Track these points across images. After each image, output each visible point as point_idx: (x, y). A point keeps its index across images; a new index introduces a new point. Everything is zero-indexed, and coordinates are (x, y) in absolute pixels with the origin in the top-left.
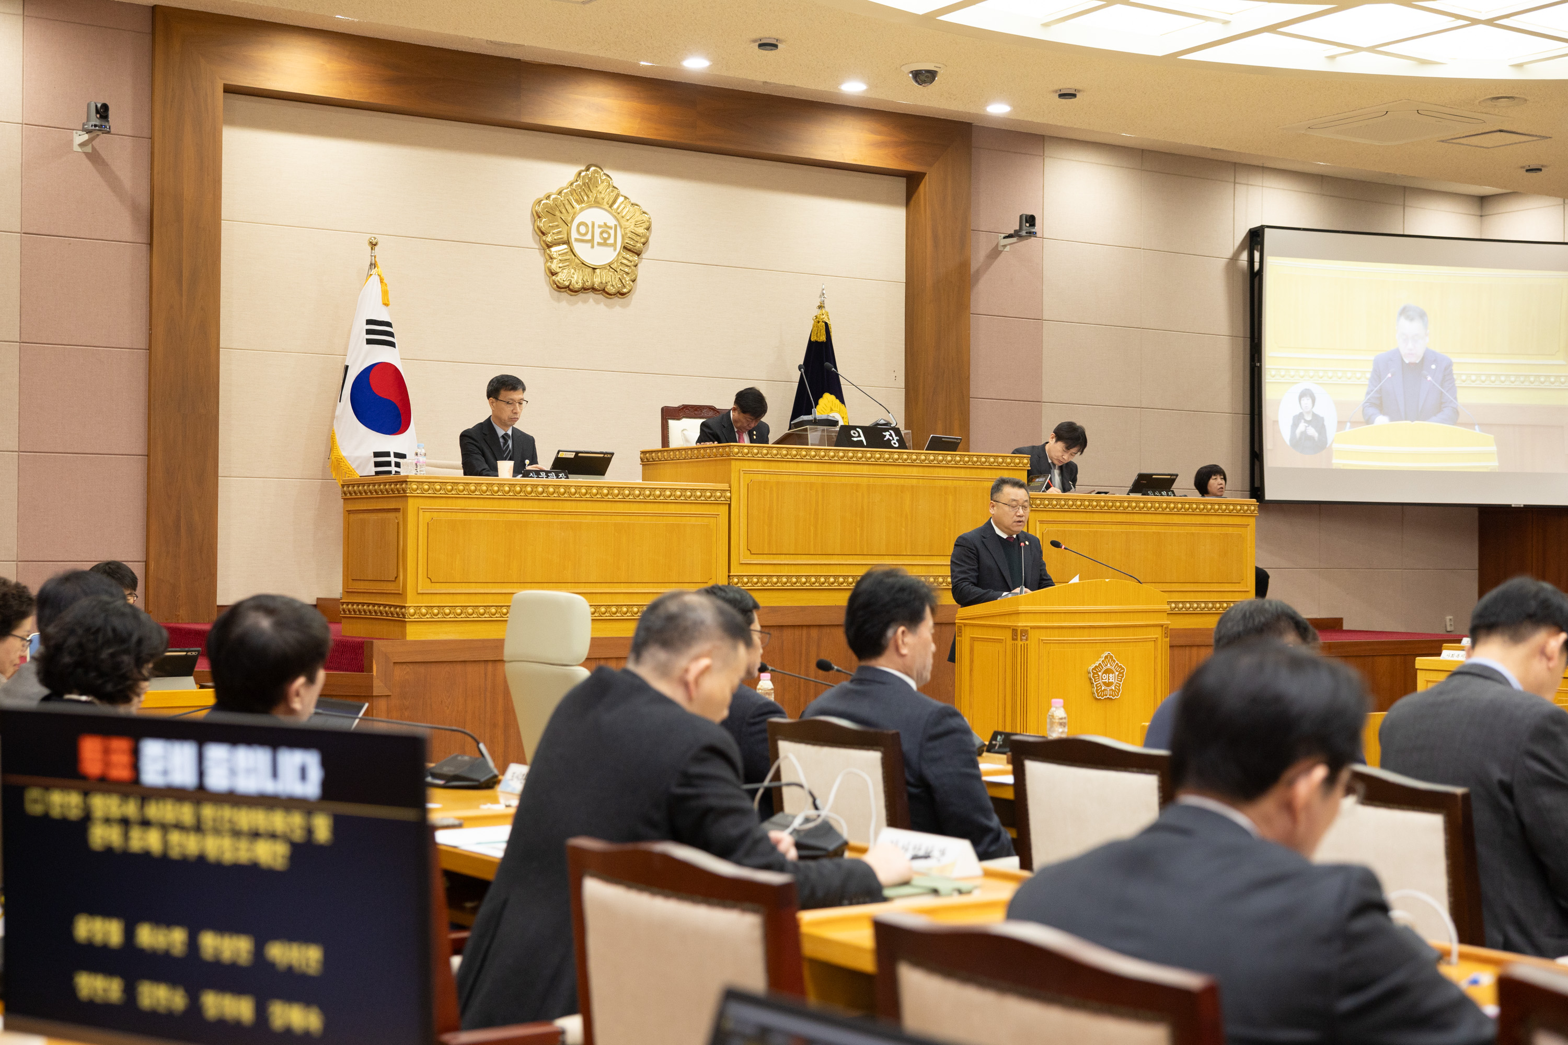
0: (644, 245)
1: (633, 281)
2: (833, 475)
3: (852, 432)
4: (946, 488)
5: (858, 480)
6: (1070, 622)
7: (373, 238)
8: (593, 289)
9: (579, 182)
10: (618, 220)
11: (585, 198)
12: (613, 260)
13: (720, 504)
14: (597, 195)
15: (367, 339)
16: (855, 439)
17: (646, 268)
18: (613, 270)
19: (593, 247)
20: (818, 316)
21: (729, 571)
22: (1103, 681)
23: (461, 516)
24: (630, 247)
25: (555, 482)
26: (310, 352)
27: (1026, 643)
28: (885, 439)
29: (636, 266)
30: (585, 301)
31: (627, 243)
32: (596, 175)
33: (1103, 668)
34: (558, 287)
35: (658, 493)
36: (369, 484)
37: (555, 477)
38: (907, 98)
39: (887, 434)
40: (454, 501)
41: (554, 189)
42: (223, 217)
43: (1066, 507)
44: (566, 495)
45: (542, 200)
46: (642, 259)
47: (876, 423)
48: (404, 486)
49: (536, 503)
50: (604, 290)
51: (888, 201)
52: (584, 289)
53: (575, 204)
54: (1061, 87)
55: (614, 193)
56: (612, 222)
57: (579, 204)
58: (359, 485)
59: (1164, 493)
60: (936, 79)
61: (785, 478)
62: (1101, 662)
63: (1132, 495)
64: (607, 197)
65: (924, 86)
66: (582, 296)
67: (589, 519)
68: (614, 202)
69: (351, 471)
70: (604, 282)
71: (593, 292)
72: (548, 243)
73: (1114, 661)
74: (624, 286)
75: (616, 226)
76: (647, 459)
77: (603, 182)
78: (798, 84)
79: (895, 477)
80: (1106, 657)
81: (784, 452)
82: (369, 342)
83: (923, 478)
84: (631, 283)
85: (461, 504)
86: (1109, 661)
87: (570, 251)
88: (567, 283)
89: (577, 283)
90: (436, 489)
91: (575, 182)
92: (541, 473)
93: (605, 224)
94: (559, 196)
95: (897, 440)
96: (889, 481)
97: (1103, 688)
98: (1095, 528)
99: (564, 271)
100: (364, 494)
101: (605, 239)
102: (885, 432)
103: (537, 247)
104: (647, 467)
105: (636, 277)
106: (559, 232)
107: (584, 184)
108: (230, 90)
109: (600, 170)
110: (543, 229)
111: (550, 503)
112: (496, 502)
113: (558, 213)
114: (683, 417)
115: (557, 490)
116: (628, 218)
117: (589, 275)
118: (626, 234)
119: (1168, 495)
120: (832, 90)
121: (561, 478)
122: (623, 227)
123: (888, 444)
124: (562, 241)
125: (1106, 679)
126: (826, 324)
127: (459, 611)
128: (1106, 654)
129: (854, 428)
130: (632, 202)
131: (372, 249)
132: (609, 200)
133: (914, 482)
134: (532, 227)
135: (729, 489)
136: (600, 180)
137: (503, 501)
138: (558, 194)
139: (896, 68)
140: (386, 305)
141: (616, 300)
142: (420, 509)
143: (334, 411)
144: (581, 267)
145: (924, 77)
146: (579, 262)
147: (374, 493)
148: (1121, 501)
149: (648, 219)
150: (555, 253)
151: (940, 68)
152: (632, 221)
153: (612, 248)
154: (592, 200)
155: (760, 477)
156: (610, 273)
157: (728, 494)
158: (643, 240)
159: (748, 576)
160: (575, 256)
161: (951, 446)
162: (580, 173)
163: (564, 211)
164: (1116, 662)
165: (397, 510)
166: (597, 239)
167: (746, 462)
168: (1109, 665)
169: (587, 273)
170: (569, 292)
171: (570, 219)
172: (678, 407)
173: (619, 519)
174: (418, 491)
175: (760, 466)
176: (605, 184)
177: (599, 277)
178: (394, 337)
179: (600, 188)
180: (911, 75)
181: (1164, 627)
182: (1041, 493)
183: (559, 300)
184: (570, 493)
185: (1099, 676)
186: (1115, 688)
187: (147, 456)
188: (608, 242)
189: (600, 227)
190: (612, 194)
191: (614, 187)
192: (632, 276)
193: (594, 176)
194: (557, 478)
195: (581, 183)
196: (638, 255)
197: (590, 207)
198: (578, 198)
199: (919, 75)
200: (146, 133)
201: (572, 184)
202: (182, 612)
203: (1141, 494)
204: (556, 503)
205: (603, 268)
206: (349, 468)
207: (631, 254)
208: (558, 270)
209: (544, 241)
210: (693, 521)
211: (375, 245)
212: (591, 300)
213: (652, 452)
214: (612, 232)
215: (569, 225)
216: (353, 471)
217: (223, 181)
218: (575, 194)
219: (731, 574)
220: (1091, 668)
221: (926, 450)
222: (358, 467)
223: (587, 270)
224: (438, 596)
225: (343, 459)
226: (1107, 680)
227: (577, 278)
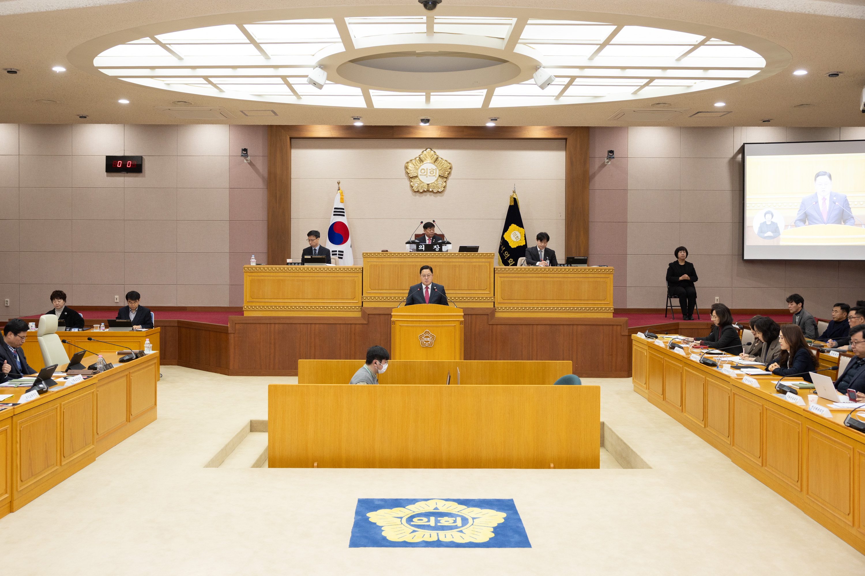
2: (405, 262)
4: (455, 265)
5: (416, 263)
6: (411, 319)
7: (338, 181)
13: (359, 272)
15: (334, 214)
16: (420, 249)
17: (450, 182)
20: (512, 197)
21: (362, 295)
23: (262, 278)
28: (434, 248)
33: (424, 336)
41: (413, 158)
42: (292, 178)
43: (513, 271)
44: (299, 271)
46: (448, 179)
51: (557, 149)
62: (423, 333)
66: (424, 194)
67: (308, 278)
73: (430, 333)
85: (262, 274)
86: (427, 333)
90: (253, 270)
95: (439, 249)
97: (424, 343)
103: (407, 178)
108: (293, 138)
111: (294, 273)
115: (296, 269)
126: (515, 198)
127: (261, 307)
128: (426, 331)
131: (338, 185)
133: (441, 263)
134: (405, 172)
140: (342, 203)
142: (248, 276)
155: (375, 263)
157: (362, 269)
159: (370, 297)
167: (369, 258)
168: (427, 335)
175: (375, 259)
178: (344, 213)
181: (460, 321)
183: (414, 196)
184: (301, 270)
185: (422, 338)
186: (430, 343)
187: (267, 253)
200: (266, 155)
204: (296, 273)
210: (348, 278)
211: (339, 183)
220: (419, 335)
226: (426, 340)
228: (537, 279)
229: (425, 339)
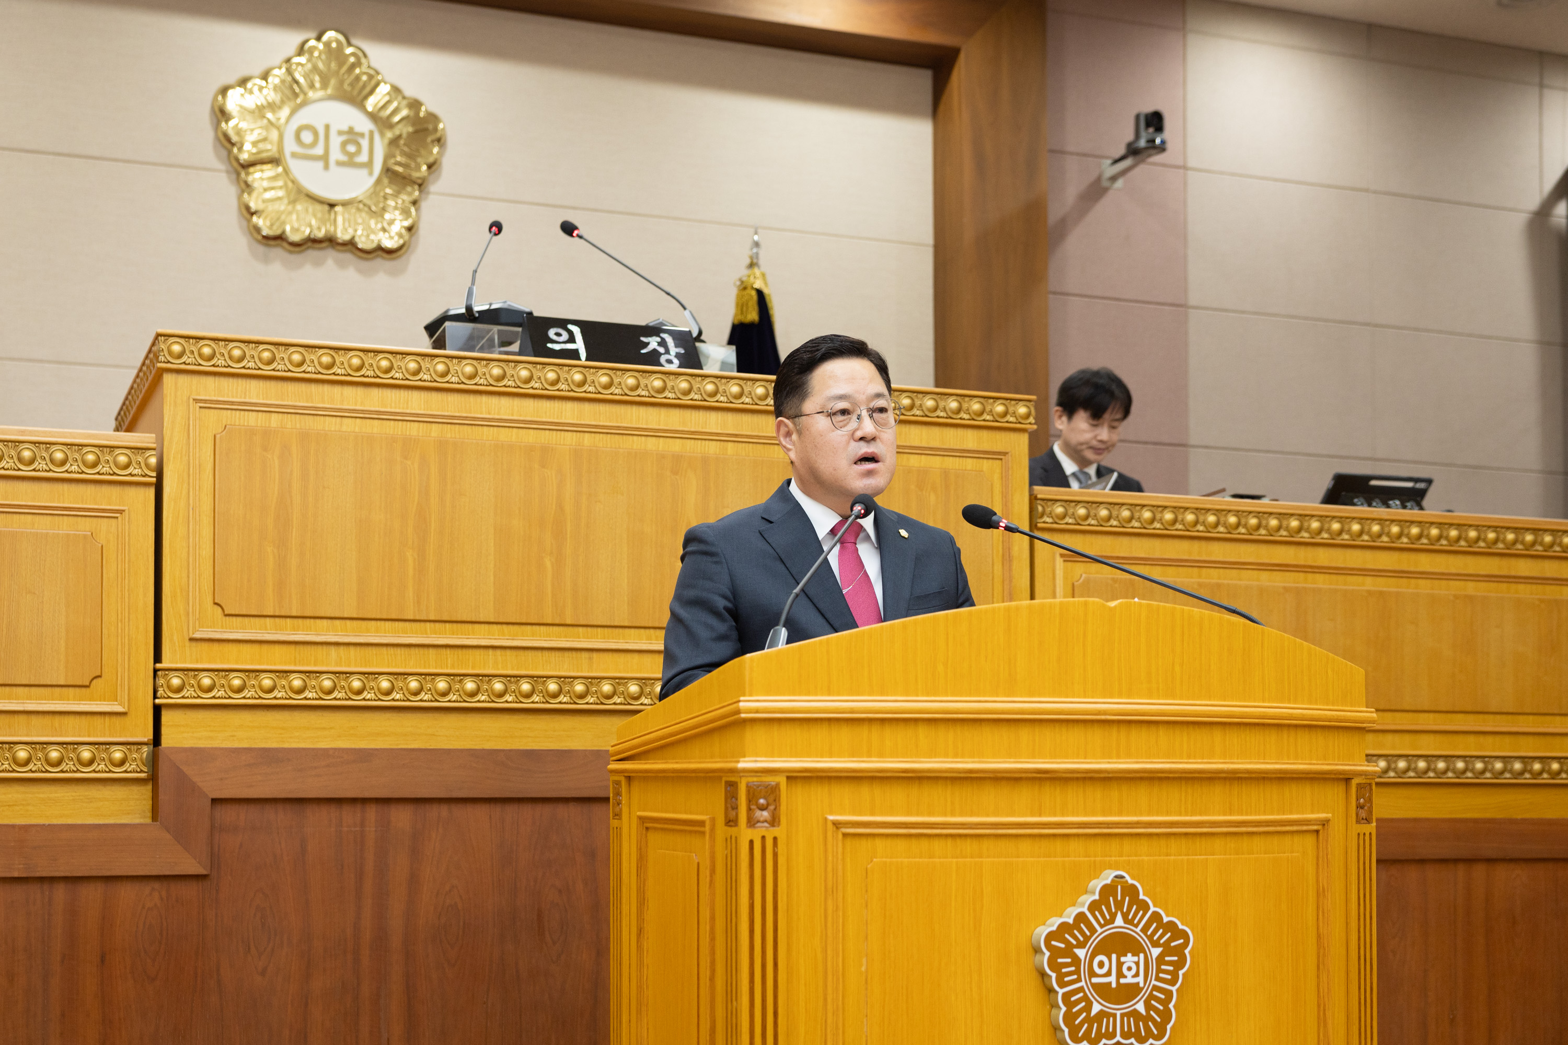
2: (473, 423)
3: (552, 333)
6: (956, 756)
13: (130, 482)
16: (559, 348)
17: (436, 209)
20: (744, 279)
22: (1094, 980)
27: (770, 833)
33: (1093, 930)
39: (655, 341)
41: (255, 69)
46: (429, 192)
59: (1398, 508)
61: (326, 426)
62: (1085, 910)
66: (308, 254)
71: (331, 248)
73: (1144, 906)
80: (1107, 891)
86: (1119, 905)
97: (1096, 1008)
102: (651, 336)
103: (222, 168)
119: (1407, 510)
125: (1108, 974)
126: (761, 294)
128: (1108, 877)
129: (562, 323)
130: (408, 96)
134: (210, 132)
135: (158, 445)
141: (381, 262)
157: (154, 460)
159: (216, 671)
164: (1152, 909)
167: (210, 381)
168: (1119, 921)
175: (252, 393)
181: (1354, 782)
183: (266, 260)
185: (1076, 961)
186: (1148, 1006)
212: (334, 266)
219: (162, 665)
220: (1043, 931)
226: (1112, 979)
229: (1104, 965)
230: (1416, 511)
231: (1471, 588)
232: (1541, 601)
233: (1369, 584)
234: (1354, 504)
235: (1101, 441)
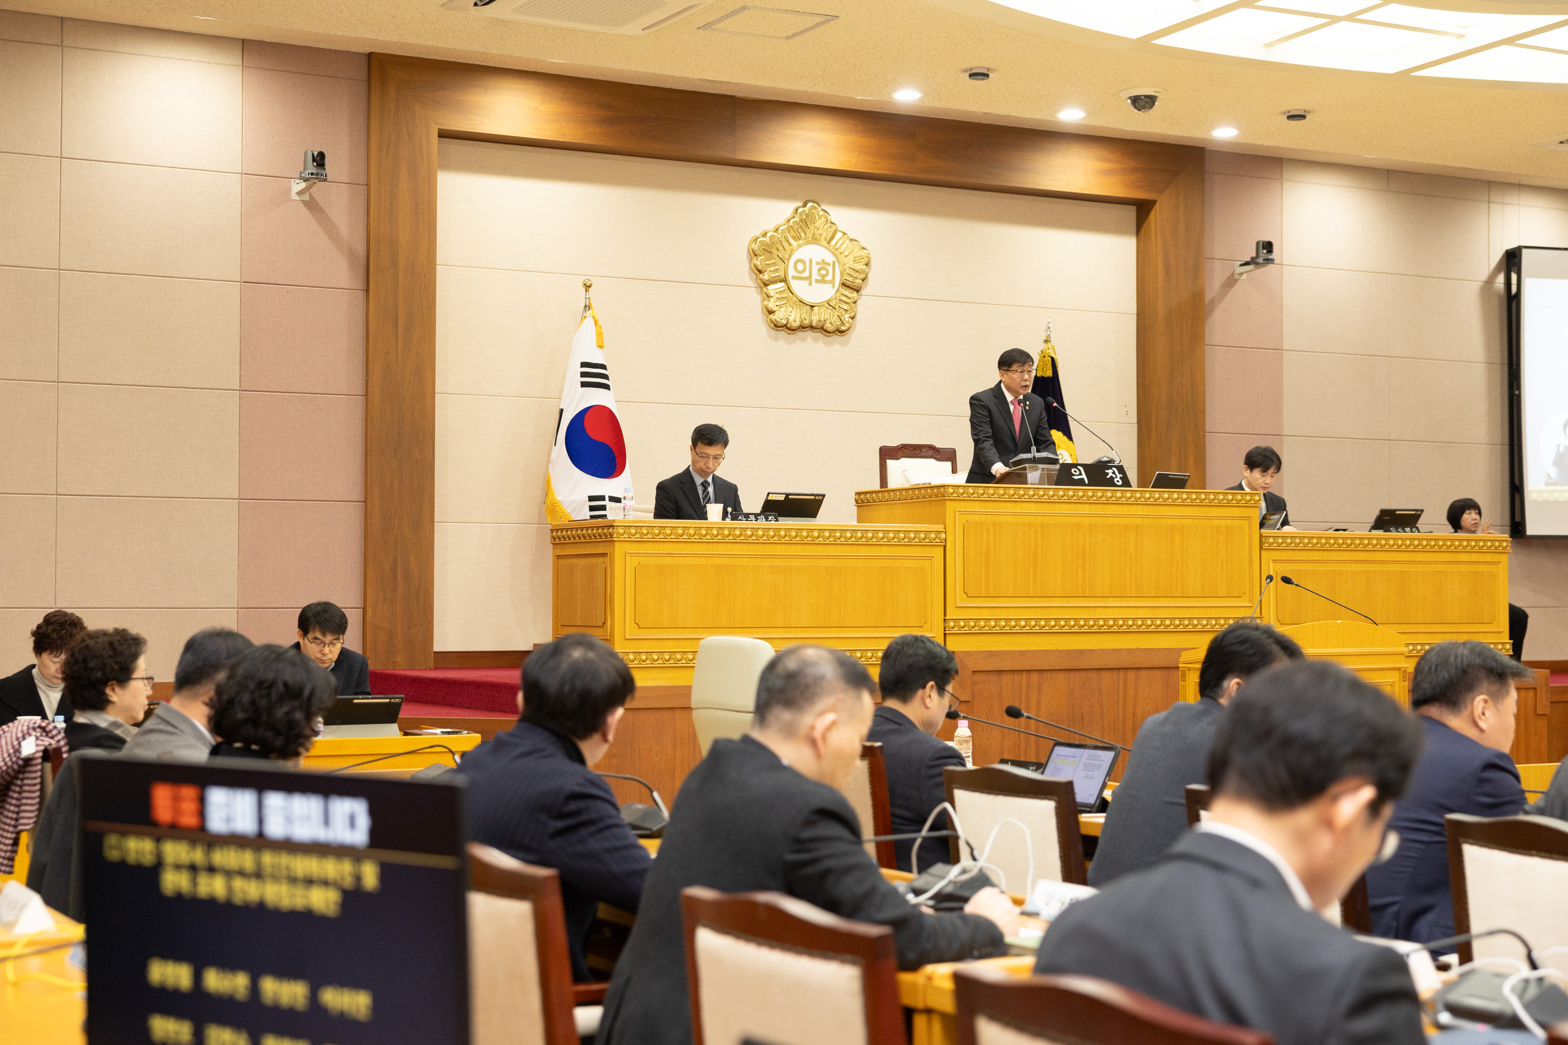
0: (863, 281)
1: (853, 318)
2: (1053, 515)
3: (1073, 470)
4: (1173, 527)
7: (587, 280)
8: (812, 327)
9: (796, 219)
10: (836, 256)
11: (803, 235)
12: (831, 297)
13: (935, 545)
14: (814, 232)
15: (581, 382)
16: (1076, 477)
17: (866, 304)
18: (831, 308)
19: (810, 284)
20: (1044, 351)
21: (945, 615)
23: (668, 561)
24: (848, 283)
25: (764, 524)
26: (526, 396)
28: (1108, 477)
29: (855, 303)
30: (803, 340)
31: (845, 279)
32: (813, 211)
34: (775, 325)
35: (870, 535)
36: (577, 529)
37: (764, 520)
38: (1128, 125)
39: (1110, 471)
40: (662, 545)
41: (771, 227)
42: (438, 262)
43: (1301, 545)
44: (775, 538)
45: (758, 238)
46: (861, 295)
47: (1098, 461)
48: (611, 530)
49: (745, 546)
50: (822, 328)
51: (1118, 230)
52: (802, 327)
53: (792, 241)
54: (1289, 108)
55: (832, 228)
56: (830, 258)
57: (796, 241)
58: (567, 530)
59: (1408, 529)
60: (1156, 103)
61: (1003, 519)
63: (1374, 532)
64: (825, 233)
65: (1144, 112)
66: (800, 334)
67: (799, 562)
68: (832, 238)
69: (566, 516)
70: (822, 320)
71: (811, 330)
72: (764, 281)
74: (843, 324)
75: (834, 262)
76: (862, 500)
77: (821, 218)
78: (1013, 113)
79: (1118, 516)
81: (1002, 492)
82: (584, 385)
83: (1148, 516)
84: (850, 320)
85: (669, 548)
87: (787, 289)
88: (784, 322)
89: (795, 321)
90: (643, 534)
91: (792, 219)
92: (750, 516)
93: (823, 261)
94: (776, 234)
95: (1121, 478)
96: (1111, 520)
98: (1333, 567)
99: (782, 309)
100: (572, 539)
101: (824, 276)
102: (1108, 469)
103: (754, 285)
104: (862, 508)
105: (855, 314)
106: (776, 270)
107: (801, 220)
108: (444, 135)
109: (817, 206)
110: (760, 267)
111: (760, 546)
112: (704, 546)
113: (774, 251)
114: (902, 457)
115: (766, 533)
116: (847, 254)
117: (807, 313)
118: (845, 270)
119: (1412, 531)
120: (1049, 119)
121: (771, 521)
122: (842, 263)
123: (1111, 483)
124: (779, 279)
126: (1053, 359)
127: (667, 657)
129: (1075, 465)
130: (851, 237)
131: (586, 291)
132: (827, 236)
133: (1139, 521)
134: (748, 265)
135: (945, 530)
136: (817, 216)
137: (711, 545)
138: (775, 232)
139: (1114, 95)
140: (601, 347)
141: (835, 338)
142: (627, 554)
143: (549, 455)
144: (799, 305)
145: (1143, 102)
146: (797, 300)
147: (582, 538)
148: (1361, 539)
149: (867, 255)
150: (772, 291)
151: (1160, 92)
152: (851, 257)
153: (830, 285)
154: (809, 237)
155: (976, 518)
156: (829, 311)
157: (943, 536)
158: (862, 276)
159: (965, 619)
160: (793, 294)
161: (1179, 483)
162: (797, 210)
163: (781, 248)
165: (604, 555)
166: (815, 276)
167: (962, 503)
169: (804, 311)
170: (787, 330)
171: (787, 256)
172: (897, 447)
173: (831, 563)
174: (625, 536)
175: (977, 507)
176: (823, 219)
177: (818, 315)
178: (608, 380)
179: (818, 224)
180: (1129, 101)
181: (1402, 670)
182: (1276, 531)
183: (776, 339)
184: (780, 536)
187: (364, 502)
188: (826, 279)
189: (818, 263)
190: (830, 230)
191: (832, 223)
192: (851, 313)
193: (812, 212)
194: (767, 521)
195: (798, 220)
196: (858, 291)
197: (808, 243)
198: (795, 234)
199: (1138, 100)
200: (362, 180)
201: (789, 221)
202: (399, 659)
203: (1383, 531)
204: (766, 546)
205: (820, 305)
206: (563, 513)
207: (850, 291)
208: (775, 309)
209: (760, 279)
210: (907, 563)
211: (589, 287)
212: (809, 339)
213: (867, 493)
214: (830, 269)
215: (786, 263)
216: (568, 515)
217: (438, 226)
218: (792, 231)
219: (947, 618)
221: (1152, 488)
222: (573, 511)
223: (805, 308)
224: (646, 642)
225: (558, 503)
227: (794, 316)
228: (1354, 567)
230: (1417, 534)
231: (1440, 568)
232: (1470, 572)
233: (1397, 567)
234: (1390, 531)
235: (1266, 484)
